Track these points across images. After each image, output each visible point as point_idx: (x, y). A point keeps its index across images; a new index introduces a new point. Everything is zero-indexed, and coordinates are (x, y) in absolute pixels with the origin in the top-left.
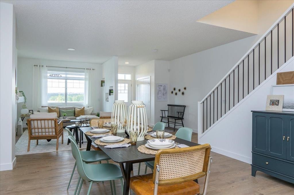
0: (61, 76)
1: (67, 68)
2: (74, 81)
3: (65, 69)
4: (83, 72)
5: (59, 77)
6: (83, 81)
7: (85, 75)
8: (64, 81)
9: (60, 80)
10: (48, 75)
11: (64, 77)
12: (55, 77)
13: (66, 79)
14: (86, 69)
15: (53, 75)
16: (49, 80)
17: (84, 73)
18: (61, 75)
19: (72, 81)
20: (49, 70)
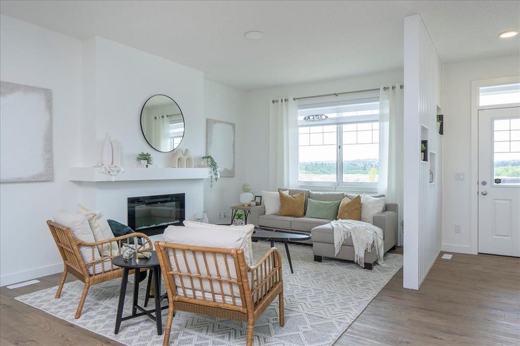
0: (326, 117)
1: (336, 95)
2: (359, 125)
3: (334, 98)
4: (377, 99)
5: (322, 119)
6: (376, 125)
7: (381, 107)
8: (334, 128)
9: (327, 128)
10: (301, 118)
11: (333, 119)
12: (314, 121)
13: (339, 123)
14: (382, 89)
15: (311, 117)
16: (301, 130)
17: (379, 102)
18: (326, 115)
19: (352, 127)
20: (301, 107)
